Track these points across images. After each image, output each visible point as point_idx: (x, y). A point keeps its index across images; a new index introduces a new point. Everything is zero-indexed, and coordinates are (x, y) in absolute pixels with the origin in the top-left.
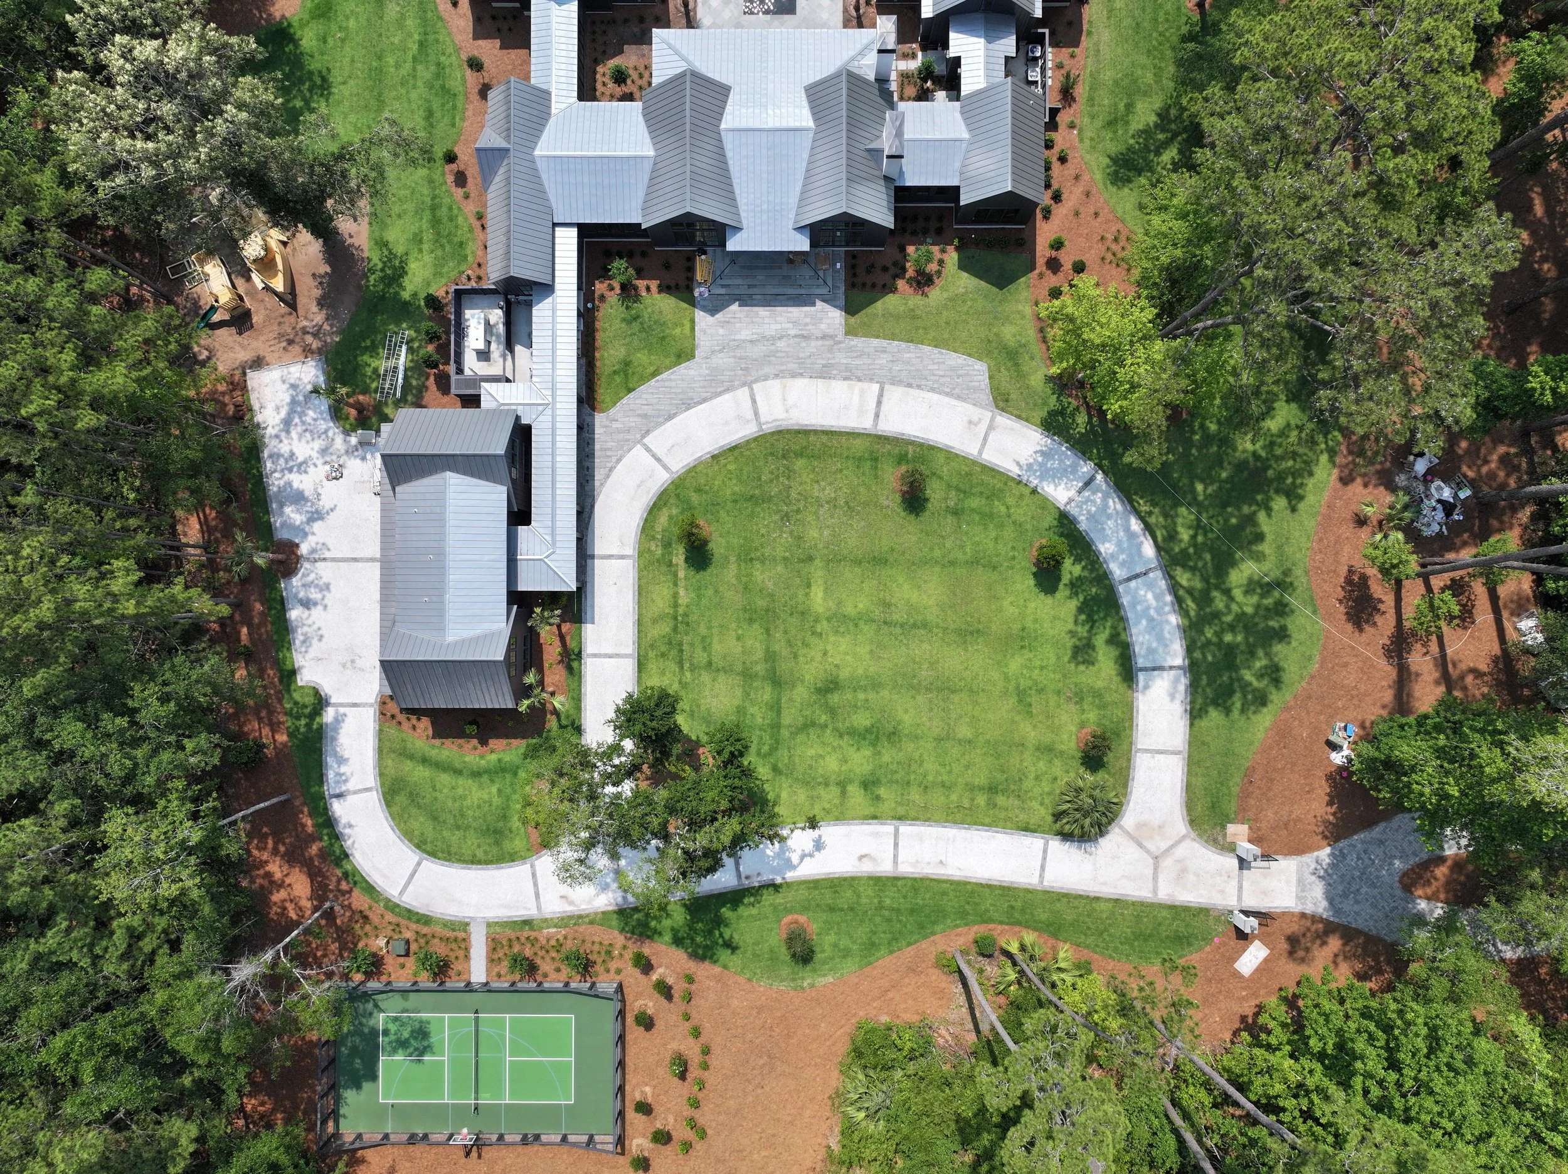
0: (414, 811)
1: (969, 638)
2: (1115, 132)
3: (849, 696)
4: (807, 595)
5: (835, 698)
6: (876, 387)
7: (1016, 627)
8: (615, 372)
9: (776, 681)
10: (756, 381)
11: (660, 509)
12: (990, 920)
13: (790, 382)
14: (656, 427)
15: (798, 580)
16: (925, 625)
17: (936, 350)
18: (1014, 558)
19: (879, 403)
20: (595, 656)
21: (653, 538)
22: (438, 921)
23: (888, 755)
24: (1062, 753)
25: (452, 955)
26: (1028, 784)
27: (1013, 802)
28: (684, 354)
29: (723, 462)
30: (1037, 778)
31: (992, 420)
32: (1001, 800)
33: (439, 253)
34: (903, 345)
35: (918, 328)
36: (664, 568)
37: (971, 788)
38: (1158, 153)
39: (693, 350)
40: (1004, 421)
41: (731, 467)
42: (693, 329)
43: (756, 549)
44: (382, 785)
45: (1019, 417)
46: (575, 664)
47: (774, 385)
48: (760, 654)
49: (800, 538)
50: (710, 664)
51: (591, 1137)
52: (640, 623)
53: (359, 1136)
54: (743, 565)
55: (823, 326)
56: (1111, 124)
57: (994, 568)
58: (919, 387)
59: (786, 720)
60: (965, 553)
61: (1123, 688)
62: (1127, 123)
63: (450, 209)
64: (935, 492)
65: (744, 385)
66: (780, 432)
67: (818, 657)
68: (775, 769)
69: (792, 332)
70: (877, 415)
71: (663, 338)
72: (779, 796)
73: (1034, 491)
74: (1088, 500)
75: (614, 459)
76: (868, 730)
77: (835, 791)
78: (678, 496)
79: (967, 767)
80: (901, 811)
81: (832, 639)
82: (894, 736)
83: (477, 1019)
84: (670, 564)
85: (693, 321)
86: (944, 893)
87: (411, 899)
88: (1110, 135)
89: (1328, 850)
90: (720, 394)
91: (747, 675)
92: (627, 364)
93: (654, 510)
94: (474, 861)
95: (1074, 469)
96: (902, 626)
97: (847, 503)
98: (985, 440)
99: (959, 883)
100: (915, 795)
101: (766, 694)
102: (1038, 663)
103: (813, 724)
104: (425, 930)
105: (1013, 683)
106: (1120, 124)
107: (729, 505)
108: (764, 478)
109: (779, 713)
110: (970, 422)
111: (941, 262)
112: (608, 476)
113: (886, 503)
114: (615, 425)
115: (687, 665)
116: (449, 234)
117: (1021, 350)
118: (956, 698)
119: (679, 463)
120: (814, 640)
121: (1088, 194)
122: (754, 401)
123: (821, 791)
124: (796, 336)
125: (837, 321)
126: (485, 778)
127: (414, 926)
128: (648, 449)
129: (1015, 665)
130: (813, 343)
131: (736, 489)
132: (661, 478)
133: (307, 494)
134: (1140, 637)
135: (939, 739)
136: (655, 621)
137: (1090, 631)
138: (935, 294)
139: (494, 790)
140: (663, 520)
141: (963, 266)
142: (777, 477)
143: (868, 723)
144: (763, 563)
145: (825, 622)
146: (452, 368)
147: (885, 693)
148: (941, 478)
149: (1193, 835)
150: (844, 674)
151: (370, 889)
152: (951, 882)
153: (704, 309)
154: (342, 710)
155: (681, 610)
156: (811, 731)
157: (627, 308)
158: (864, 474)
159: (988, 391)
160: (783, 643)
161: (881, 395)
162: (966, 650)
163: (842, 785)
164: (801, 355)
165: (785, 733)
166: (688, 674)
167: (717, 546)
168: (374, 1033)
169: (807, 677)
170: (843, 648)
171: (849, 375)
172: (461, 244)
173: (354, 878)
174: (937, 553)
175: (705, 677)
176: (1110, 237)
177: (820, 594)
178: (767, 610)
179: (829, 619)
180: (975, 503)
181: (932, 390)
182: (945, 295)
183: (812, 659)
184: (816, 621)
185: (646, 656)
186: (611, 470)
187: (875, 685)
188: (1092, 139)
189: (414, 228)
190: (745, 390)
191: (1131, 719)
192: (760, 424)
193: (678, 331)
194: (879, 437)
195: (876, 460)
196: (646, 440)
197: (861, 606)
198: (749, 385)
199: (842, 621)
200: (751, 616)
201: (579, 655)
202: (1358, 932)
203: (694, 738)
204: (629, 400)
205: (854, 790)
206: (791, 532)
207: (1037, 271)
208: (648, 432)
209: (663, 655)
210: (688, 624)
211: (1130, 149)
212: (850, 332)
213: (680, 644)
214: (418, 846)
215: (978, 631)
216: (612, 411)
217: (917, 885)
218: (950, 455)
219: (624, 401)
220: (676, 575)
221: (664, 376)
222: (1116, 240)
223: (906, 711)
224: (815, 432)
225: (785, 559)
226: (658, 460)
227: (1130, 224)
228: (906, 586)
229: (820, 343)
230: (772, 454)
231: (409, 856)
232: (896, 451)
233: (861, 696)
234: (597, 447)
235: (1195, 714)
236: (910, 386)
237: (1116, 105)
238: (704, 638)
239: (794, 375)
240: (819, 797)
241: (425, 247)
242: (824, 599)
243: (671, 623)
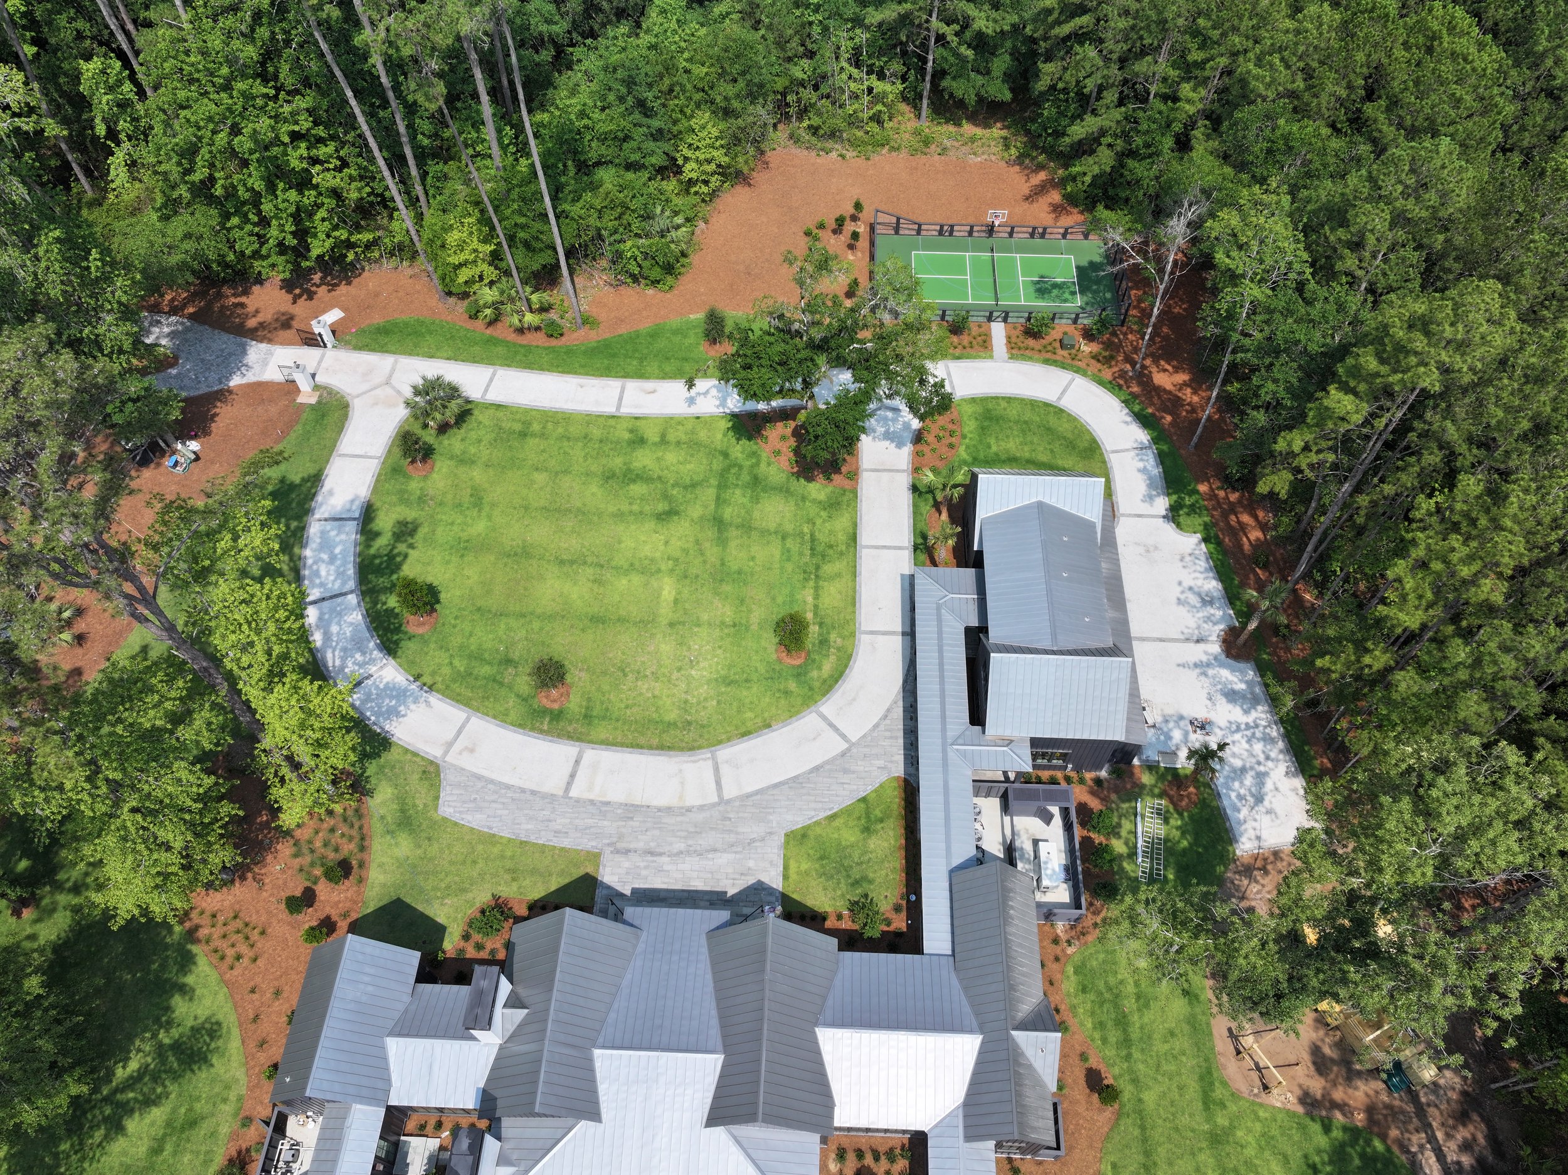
0: (1069, 435)
1: (519, 551)
2: (190, 1110)
3: (647, 508)
4: (679, 593)
5: (662, 506)
6: (574, 793)
7: (470, 557)
8: (881, 821)
9: (719, 523)
10: (714, 805)
11: (831, 676)
12: (546, 348)
13: (674, 802)
14: (834, 759)
15: (687, 606)
16: (562, 562)
17: (494, 831)
18: (456, 618)
19: (573, 776)
20: (900, 548)
21: (839, 649)
22: (1037, 361)
23: (617, 462)
24: (452, 458)
25: (1022, 338)
26: (490, 436)
27: (506, 425)
28: (798, 838)
29: (759, 720)
30: (480, 441)
31: (446, 753)
32: (518, 427)
33: (1112, 981)
34: (533, 839)
35: (512, 858)
36: (828, 621)
37: (543, 435)
38: (143, 1071)
39: (787, 843)
40: (433, 751)
41: (749, 715)
42: (786, 868)
43: (728, 635)
44: (1102, 454)
45: (415, 754)
46: (920, 541)
47: (693, 799)
48: (733, 544)
49: (681, 644)
50: (784, 538)
51: (897, 233)
52: (854, 575)
53: (1086, 237)
54: (744, 621)
55: (627, 864)
56: (192, 1123)
57: (479, 609)
58: (523, 791)
59: (711, 492)
60: (507, 624)
61: (378, 504)
62: (169, 1124)
63: (1104, 1040)
64: (524, 683)
65: (728, 802)
66: (692, 749)
67: (673, 541)
68: (726, 455)
69: (665, 859)
70: (577, 762)
71: (822, 858)
72: (725, 435)
73: (417, 677)
74: (361, 665)
75: (882, 727)
76: (634, 481)
77: (671, 437)
78: (811, 689)
79: (543, 451)
80: (612, 422)
81: (658, 555)
82: (609, 477)
83: (997, 300)
84: (821, 624)
85: (786, 877)
86: (582, 366)
87: (1065, 376)
88: (198, 1106)
89: (232, 384)
90: (757, 792)
91: (747, 527)
92: (867, 830)
93: (838, 676)
94: (1009, 400)
95: (368, 698)
96: (585, 563)
97: (625, 675)
98: (459, 732)
99: (568, 373)
100: (596, 433)
101: (728, 513)
102: (455, 528)
103: (685, 488)
104: (1049, 355)
105: (484, 514)
106: (177, 1124)
107: (754, 677)
108: (714, 703)
109: (718, 498)
110: (472, 751)
111: (466, 937)
112: (888, 710)
113: (583, 674)
114: (881, 763)
115: (807, 537)
116: (1102, 1004)
117: (393, 827)
118: (543, 503)
119: (809, 721)
120: (677, 554)
121: (256, 1018)
122: (718, 783)
123: (684, 438)
124: (661, 854)
125: (608, 870)
126: (1003, 457)
127: (1058, 358)
128: (843, 737)
129: (480, 527)
130: (641, 845)
131: (745, 693)
132: (829, 706)
133: (1224, 700)
134: (347, 538)
135: (566, 472)
136: (839, 575)
137: (394, 547)
138: (482, 897)
139: (994, 448)
140: (827, 667)
141: (439, 930)
142: (699, 703)
143: (632, 487)
144: (723, 623)
145: (663, 567)
146: (1078, 832)
147: (612, 509)
148: (518, 696)
149: (349, 398)
150: (651, 525)
151: (1101, 383)
152: (576, 373)
153: (770, 891)
154: (1150, 512)
155: (812, 583)
156: (688, 482)
157: (866, 896)
158: (602, 703)
159: (444, 783)
160: (708, 553)
161: (569, 784)
162: (524, 541)
163: (663, 441)
164: (657, 832)
165: (714, 482)
166: (806, 530)
167: (769, 641)
168: (1082, 292)
169: (687, 524)
170: (647, 548)
171: (603, 807)
172: (1084, 990)
173: (1114, 386)
174: (536, 625)
175: (789, 527)
176: (245, 961)
177: (665, 593)
178: (722, 580)
179: (659, 571)
180: (486, 670)
181: (508, 787)
182: (470, 896)
183: (680, 539)
184: (672, 571)
185: (848, 545)
186: (885, 717)
187: (620, 516)
188: (225, 1100)
189: (1148, 1016)
190: (727, 795)
191: (377, 481)
192: (714, 759)
193: (805, 866)
194: (579, 740)
195: (586, 716)
196: (845, 746)
197: (624, 582)
198: (722, 801)
199: (647, 569)
200: (740, 577)
201: (916, 548)
202: (228, 331)
203: (802, 480)
204: (865, 788)
205: (652, 435)
206: (689, 649)
207: (349, 920)
208: (843, 754)
209: (831, 547)
210: (805, 572)
211: (178, 1077)
212: (595, 857)
213: (813, 555)
214: (1062, 411)
215: (509, 556)
216: (884, 778)
217: (606, 372)
218: (502, 717)
219: (870, 788)
220: (816, 614)
221: (822, 815)
222: (238, 957)
223: (593, 494)
224: (651, 748)
225: (699, 626)
226: (832, 725)
227: (213, 976)
228: (575, 596)
229: (632, 846)
230: (703, 726)
231: (1068, 403)
232: (562, 724)
233: (635, 508)
234: (901, 741)
235: (316, 479)
236: (533, 793)
237: (175, 1153)
238: (788, 560)
239: (669, 810)
240: (686, 434)
241: (1130, 989)
242: (661, 589)
243: (821, 573)
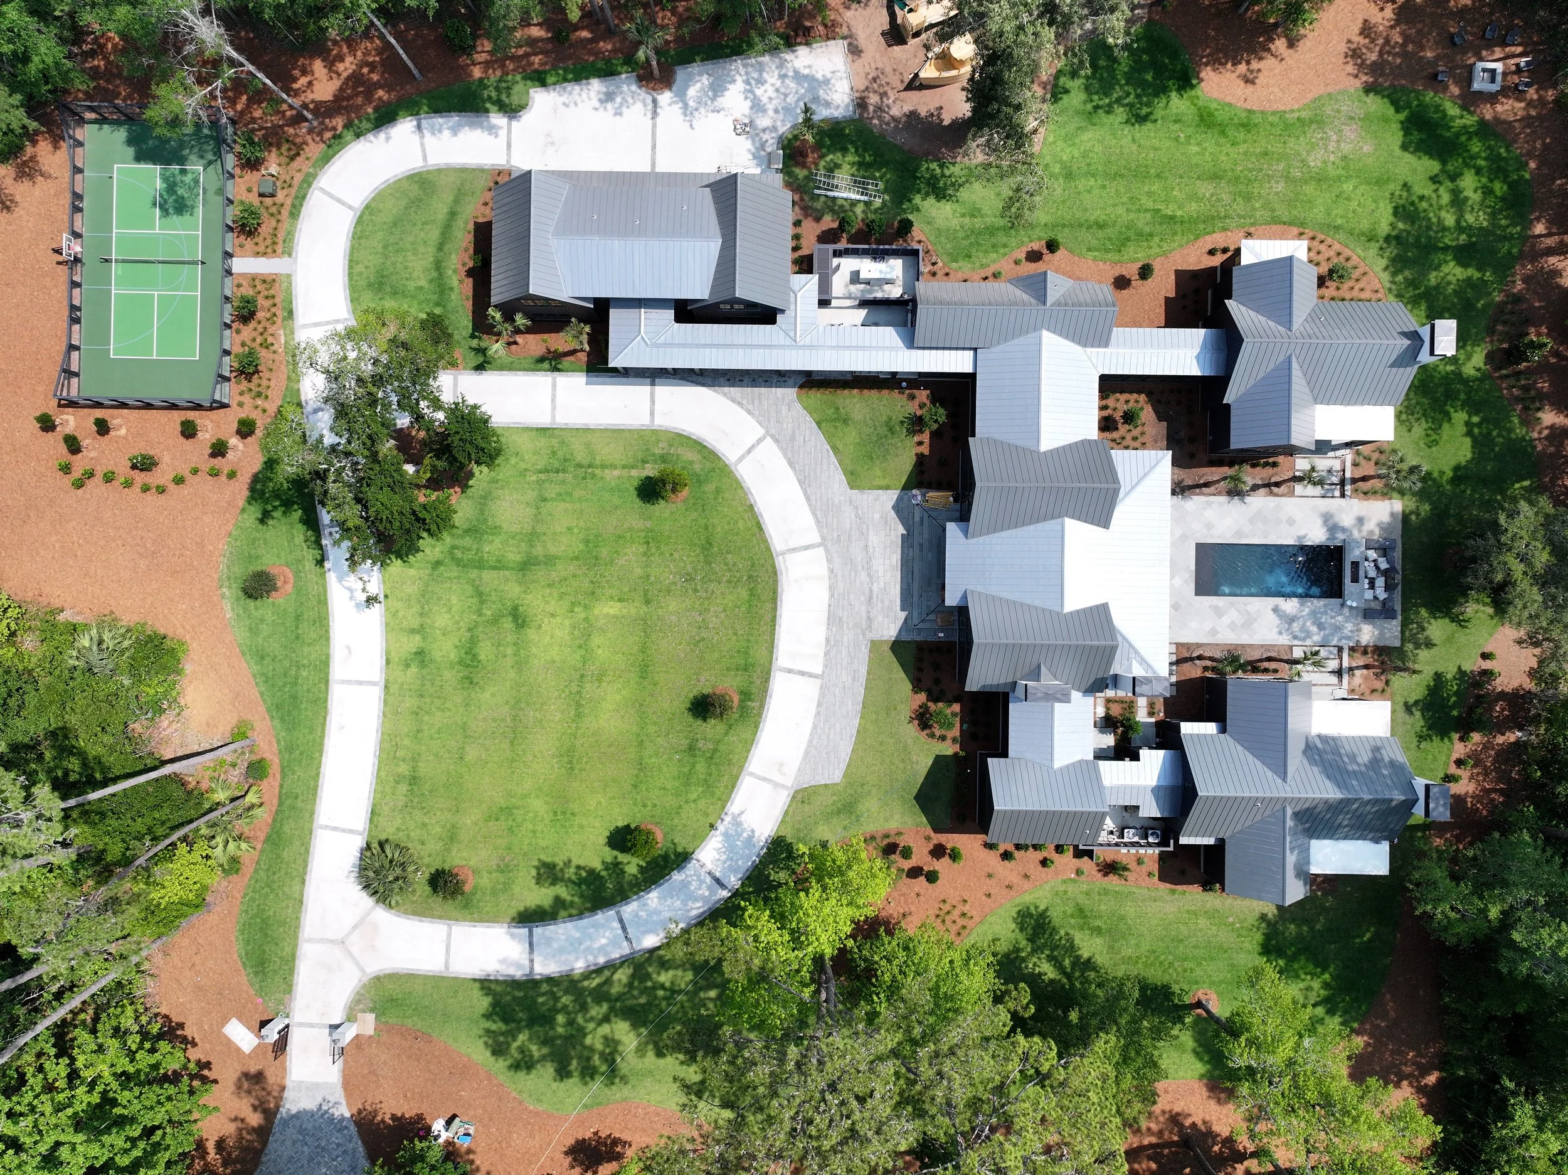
0: (404, 202)
1: (566, 759)
2: (1072, 916)
3: (510, 639)
4: (612, 598)
5: (508, 624)
6: (818, 670)
7: (575, 807)
8: (837, 409)
9: (526, 565)
10: (827, 551)
11: (699, 452)
12: (284, 775)
13: (825, 584)
14: (781, 449)
15: (626, 589)
16: (579, 715)
17: (854, 732)
18: (645, 806)
19: (803, 673)
20: (554, 385)
21: (671, 445)
22: (294, 226)
23: (450, 676)
24: (449, 850)
25: (259, 240)
26: (418, 815)
27: (401, 800)
28: (854, 480)
29: (746, 516)
30: (425, 825)
31: (784, 787)
32: (403, 788)
33: (961, 234)
34: (860, 699)
35: (877, 713)
36: (640, 455)
37: (415, 759)
38: (1050, 958)
39: (858, 488)
40: (782, 799)
41: (741, 524)
42: (880, 488)
43: (658, 548)
44: (429, 172)
45: (786, 813)
46: (546, 365)
47: (823, 569)
48: (553, 550)
49: (669, 592)
50: (544, 500)
51: (77, 375)
52: (587, 430)
53: (80, 144)
54: (643, 534)
55: (880, 618)
56: (1081, 911)
57: (635, 786)
58: (818, 714)
59: (486, 575)
60: (650, 757)
61: (513, 912)
62: (1081, 928)
63: (1005, 246)
64: (712, 728)
65: (823, 538)
66: (775, 574)
67: (550, 609)
68: (438, 563)
69: (875, 588)
70: (790, 671)
71: (871, 458)
72: (411, 567)
73: (712, 826)
74: (702, 882)
75: (750, 407)
76: (475, 657)
77: (415, 623)
78: (713, 470)
79: (437, 755)
80: (394, 688)
81: (567, 622)
82: (469, 681)
83: (195, 263)
84: (644, 462)
85: (887, 488)
86: (311, 730)
87: (315, 201)
88: (1069, 911)
89: (347, 1115)
90: (814, 514)
91: (532, 537)
92: (846, 421)
93: (699, 447)
94: (352, 262)
95: (733, 868)
96: (579, 692)
97: (703, 639)
98: (764, 779)
99: (322, 744)
100: (410, 703)
101: (514, 556)
102: (539, 828)
103: (482, 602)
104: (285, 212)
105: (520, 803)
106: (1081, 921)
107: (702, 522)
108: (729, 556)
109: (494, 568)
110: (781, 765)
111: (943, 738)
112: (733, 401)
113: (702, 679)
114: (784, 409)
115: (543, 476)
116: (979, 245)
117: (853, 818)
118: (505, 745)
119: (746, 472)
120: (566, 604)
121: (1009, 887)
122: (807, 548)
123: (416, 609)
124: (871, 591)
125: (885, 633)
126: (435, 274)
127: (289, 202)
128: (760, 441)
129: (538, 805)
130: (863, 608)
131: (719, 529)
132: (730, 453)
133: (720, 100)
134: (562, 931)
135: (464, 727)
136: (588, 445)
137: (570, 880)
138: (912, 731)
139: (423, 283)
140: (689, 455)
141: (939, 760)
142: (730, 570)
143: (482, 657)
144: (645, 554)
145: (583, 616)
146: (842, 245)
147: (512, 674)
148: (726, 734)
149: (365, 979)
150: (531, 633)
151: (326, 159)
152: (322, 737)
153: (899, 500)
154: (503, 133)
155: (598, 471)
156: (475, 600)
157: (902, 423)
158: (732, 657)
159: (813, 783)
160: (563, 574)
161: (811, 675)
162: (554, 756)
163: (420, 630)
164: (852, 596)
165: (474, 573)
166: (534, 478)
167: (660, 508)
168: (182, 161)
169: (529, 597)
170: (558, 632)
171: (831, 644)
172: (969, 257)
173: (335, 143)
174: (651, 729)
175: (531, 495)
176: (966, 909)
177: (612, 612)
178: (596, 558)
179: (586, 619)
180: (701, 767)
181: (815, 727)
182: (910, 742)
183: (547, 602)
184: (586, 607)
185: (552, 436)
186: (740, 404)
187: (520, 665)
188: (1065, 892)
189: (986, 210)
190: (818, 540)
191: (481, 921)
192: (783, 553)
193: (879, 473)
194: (769, 673)
195: (746, 670)
196: (768, 439)
197: (600, 652)
198: (823, 544)
199: (584, 634)
200: (591, 542)
201: (555, 369)
202: (265, 1143)
203: (471, 483)
204: (809, 423)
205: (416, 641)
206: (674, 583)
207: (932, 834)
208: (777, 441)
209: (554, 453)
210: (584, 478)
211: (1054, 930)
212: (875, 645)
213: (564, 471)
214: (367, 207)
215: (572, 769)
216: (798, 406)
217: (321, 703)
218: (748, 745)
219: (808, 418)
220: (633, 467)
221: (833, 459)
222: (964, 915)
223: (493, 695)
224: (775, 609)
225: (648, 576)
226: (749, 451)
227: (979, 929)
228: (618, 697)
229: (864, 615)
230: (753, 565)
231: (359, 197)
232: (754, 690)
233: (509, 651)
234: (763, 390)
235: (485, 984)
236: (819, 705)
237: (1101, 917)
238: (570, 494)
239: (832, 588)
240: (409, 607)
241: (967, 220)
242: (607, 615)
243: (585, 462)
